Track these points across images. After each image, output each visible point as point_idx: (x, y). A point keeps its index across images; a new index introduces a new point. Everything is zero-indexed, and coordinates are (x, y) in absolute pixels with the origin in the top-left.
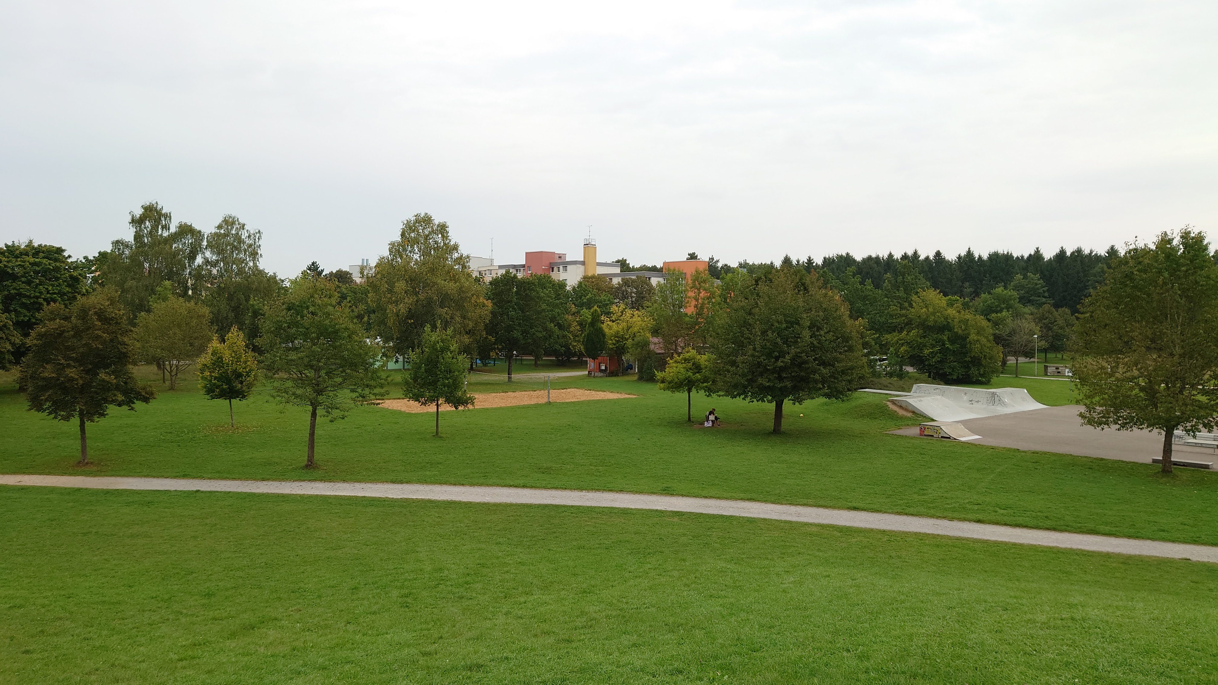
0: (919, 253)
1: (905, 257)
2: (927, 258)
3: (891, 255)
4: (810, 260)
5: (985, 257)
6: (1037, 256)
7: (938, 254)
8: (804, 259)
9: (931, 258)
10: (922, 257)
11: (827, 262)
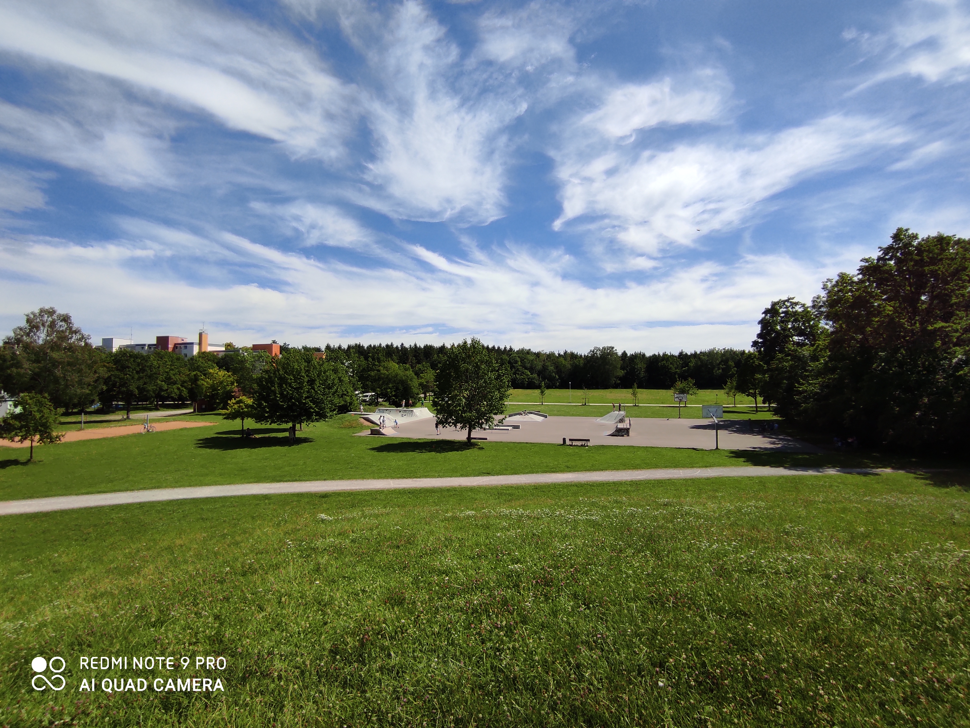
0: (393, 343)
1: (387, 346)
2: (397, 347)
3: (380, 344)
4: (340, 347)
5: (422, 346)
6: (443, 348)
7: (402, 344)
8: (337, 346)
9: (399, 346)
10: (395, 346)
11: (349, 347)
